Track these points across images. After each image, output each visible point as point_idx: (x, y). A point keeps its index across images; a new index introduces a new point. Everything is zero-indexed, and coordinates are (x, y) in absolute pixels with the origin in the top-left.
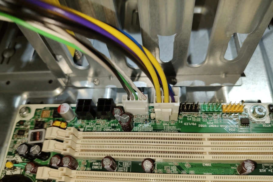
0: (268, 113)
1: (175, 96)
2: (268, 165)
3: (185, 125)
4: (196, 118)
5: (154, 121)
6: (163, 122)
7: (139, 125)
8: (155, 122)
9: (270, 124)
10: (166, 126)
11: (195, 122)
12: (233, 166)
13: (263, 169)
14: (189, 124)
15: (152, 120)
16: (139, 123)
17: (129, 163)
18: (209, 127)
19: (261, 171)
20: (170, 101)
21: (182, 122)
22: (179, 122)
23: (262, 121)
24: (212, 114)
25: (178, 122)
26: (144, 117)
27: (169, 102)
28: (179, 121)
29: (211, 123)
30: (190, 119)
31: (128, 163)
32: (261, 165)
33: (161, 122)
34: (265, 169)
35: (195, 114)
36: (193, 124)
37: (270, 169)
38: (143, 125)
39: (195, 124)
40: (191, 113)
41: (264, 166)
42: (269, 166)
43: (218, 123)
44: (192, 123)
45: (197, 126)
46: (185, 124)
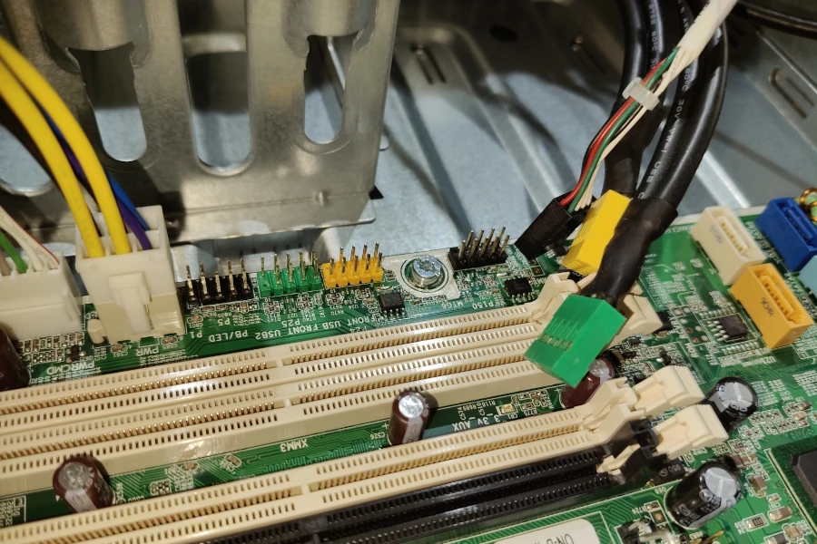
0: (451, 272)
1: (149, 233)
2: (475, 407)
3: (214, 341)
4: (244, 315)
5: (103, 348)
6: (135, 347)
7: (50, 371)
8: (108, 350)
9: (461, 298)
10: (146, 356)
11: (242, 329)
12: (377, 432)
13: (463, 421)
14: (223, 337)
15: (96, 345)
16: (48, 365)
17: (17, 502)
18: (290, 333)
19: (458, 427)
20: (135, 249)
21: (200, 335)
22: (193, 337)
23: (438, 293)
24: (295, 297)
25: (187, 337)
26: (68, 341)
27: (131, 251)
28: (192, 333)
29: (293, 323)
30: (228, 322)
31: (14, 503)
32: (455, 410)
33: (130, 346)
34: (467, 420)
35: (242, 307)
36: (238, 335)
37: (481, 418)
38: (65, 369)
39: (245, 334)
40: (229, 303)
41: (464, 412)
42: (478, 410)
43: (314, 319)
44: (234, 331)
45: (251, 336)
46: (212, 339)
